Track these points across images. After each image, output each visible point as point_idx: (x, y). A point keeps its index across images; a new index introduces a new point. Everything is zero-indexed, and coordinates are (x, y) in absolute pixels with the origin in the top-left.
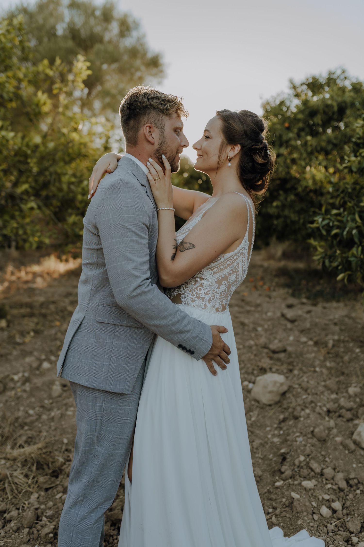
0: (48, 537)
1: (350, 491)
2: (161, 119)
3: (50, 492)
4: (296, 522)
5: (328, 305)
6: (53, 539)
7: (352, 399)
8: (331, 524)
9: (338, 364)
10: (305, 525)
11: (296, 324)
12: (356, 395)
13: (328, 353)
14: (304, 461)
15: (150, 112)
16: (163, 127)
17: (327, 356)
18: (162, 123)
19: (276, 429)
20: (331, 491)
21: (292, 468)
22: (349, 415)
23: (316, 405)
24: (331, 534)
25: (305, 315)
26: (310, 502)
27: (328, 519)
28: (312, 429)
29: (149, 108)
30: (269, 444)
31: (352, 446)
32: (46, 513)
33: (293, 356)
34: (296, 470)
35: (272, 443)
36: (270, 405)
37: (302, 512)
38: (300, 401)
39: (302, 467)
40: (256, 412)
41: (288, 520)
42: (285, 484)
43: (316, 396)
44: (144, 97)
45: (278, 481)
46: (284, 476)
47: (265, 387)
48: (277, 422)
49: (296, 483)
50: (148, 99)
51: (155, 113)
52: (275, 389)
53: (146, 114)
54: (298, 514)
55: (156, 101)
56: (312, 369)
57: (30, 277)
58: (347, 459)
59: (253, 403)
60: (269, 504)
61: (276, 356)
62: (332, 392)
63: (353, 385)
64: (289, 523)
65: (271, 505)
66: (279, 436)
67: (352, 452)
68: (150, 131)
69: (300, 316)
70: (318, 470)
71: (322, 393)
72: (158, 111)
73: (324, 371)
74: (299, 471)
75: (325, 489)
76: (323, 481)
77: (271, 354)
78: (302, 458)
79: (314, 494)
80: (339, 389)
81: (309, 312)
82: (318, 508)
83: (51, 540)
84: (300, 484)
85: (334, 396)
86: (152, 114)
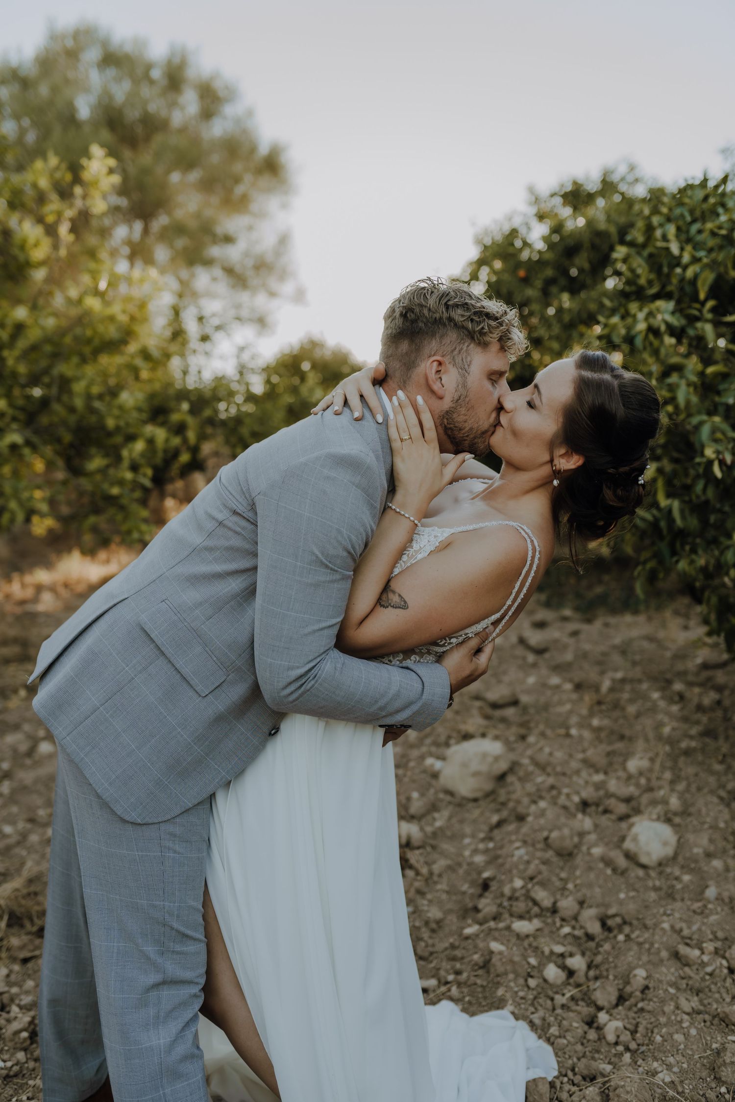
0: (19, 1038)
1: (606, 939)
2: (465, 348)
3: (30, 965)
4: (495, 992)
5: (612, 620)
6: (28, 1042)
7: (633, 781)
8: (563, 995)
9: (616, 720)
10: (508, 995)
11: (547, 655)
12: (641, 774)
13: (599, 703)
14: (523, 887)
15: (446, 333)
16: (466, 366)
17: (596, 708)
18: (466, 358)
19: (483, 840)
20: (570, 939)
21: (498, 901)
22: (622, 808)
23: (560, 793)
24: (559, 1011)
25: (566, 640)
26: (525, 957)
27: (558, 986)
28: (545, 834)
29: (445, 325)
30: (465, 867)
31: (622, 862)
32: (21, 1000)
33: (532, 711)
34: (506, 904)
35: (470, 864)
36: (475, 800)
37: (506, 973)
38: (530, 787)
39: (517, 899)
40: (446, 813)
41: (479, 990)
42: (482, 931)
43: (563, 778)
44: (440, 301)
45: (469, 926)
46: (480, 916)
47: (465, 765)
48: (485, 828)
49: (501, 925)
50: (447, 306)
51: (455, 336)
52: (484, 768)
53: (437, 335)
54: (499, 979)
55: (463, 313)
56: (562, 731)
57: (29, 593)
58: (610, 885)
59: (441, 796)
60: (449, 967)
61: (498, 713)
62: (597, 771)
63: (638, 756)
64: (480, 995)
65: (453, 967)
66: (486, 851)
67: (623, 873)
68: (438, 372)
69: (556, 641)
70: (547, 903)
71: (578, 772)
72: (463, 332)
73: (587, 734)
74: (511, 906)
75: (559, 936)
76: (554, 923)
77: (489, 711)
78: (518, 883)
79: (535, 944)
80: (610, 764)
81: (575, 634)
82: (540, 967)
83: (25, 1045)
84: (508, 928)
85: (598, 778)
86: (448, 337)
